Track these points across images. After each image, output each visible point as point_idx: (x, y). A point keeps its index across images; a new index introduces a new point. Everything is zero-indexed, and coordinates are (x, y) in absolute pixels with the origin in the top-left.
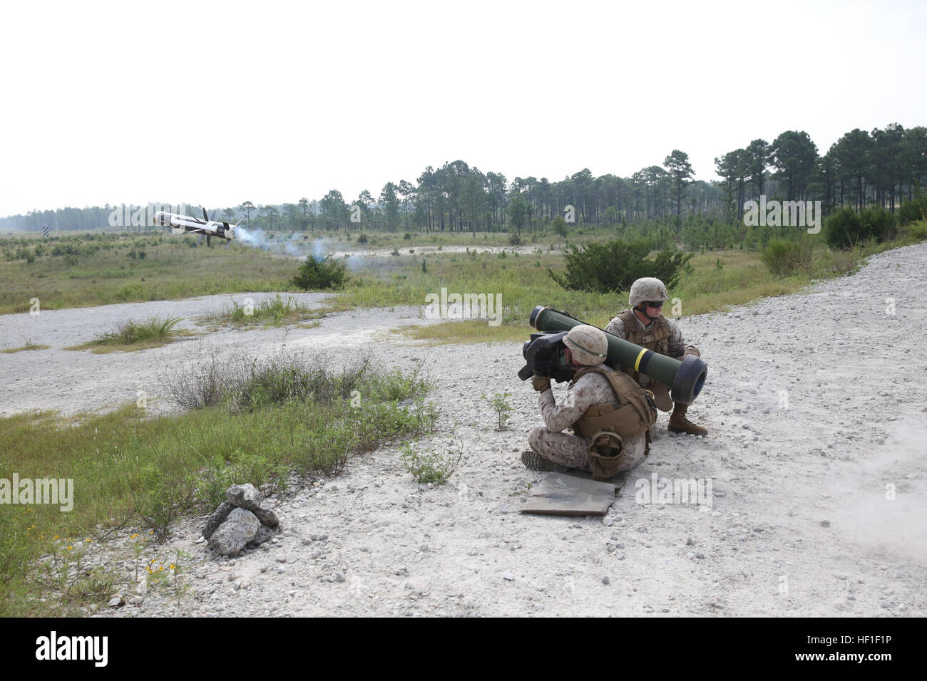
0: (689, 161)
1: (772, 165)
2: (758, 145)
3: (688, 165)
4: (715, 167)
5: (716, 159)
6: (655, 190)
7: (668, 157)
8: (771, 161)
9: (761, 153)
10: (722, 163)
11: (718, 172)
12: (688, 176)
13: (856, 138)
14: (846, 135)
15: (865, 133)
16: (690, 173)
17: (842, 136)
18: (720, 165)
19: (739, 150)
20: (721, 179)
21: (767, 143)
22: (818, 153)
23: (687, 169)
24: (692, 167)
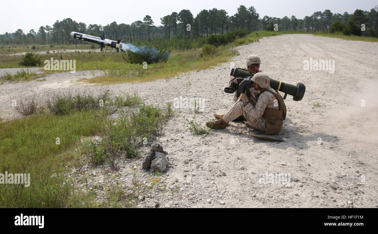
12: (152, 24)
16: (152, 23)
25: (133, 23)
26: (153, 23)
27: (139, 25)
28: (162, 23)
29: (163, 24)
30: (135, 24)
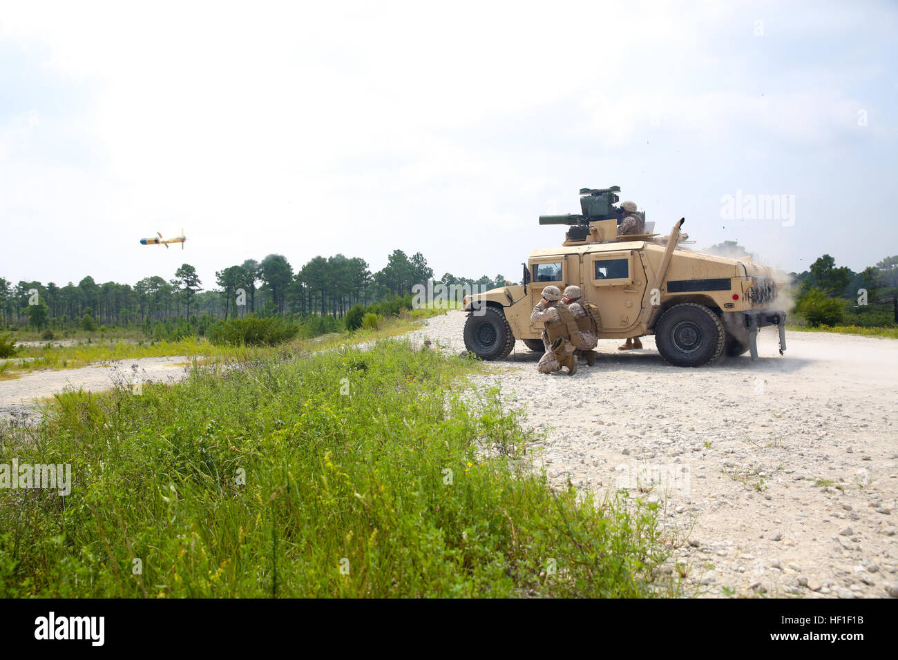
0: (196, 273)
1: (260, 279)
2: (250, 263)
3: (195, 276)
4: (216, 279)
5: (217, 273)
6: (157, 296)
7: (179, 269)
8: (259, 276)
9: (253, 270)
10: (221, 276)
11: (218, 283)
12: (196, 285)
13: (318, 263)
14: (313, 259)
15: (325, 259)
16: (197, 283)
17: (310, 260)
18: (220, 278)
19: (236, 266)
20: (221, 289)
21: (257, 262)
22: (293, 271)
23: (194, 279)
24: (199, 278)
25: (139, 282)
26: (199, 282)
27: (156, 287)
28: (219, 284)
29: (223, 285)
30: (145, 284)
